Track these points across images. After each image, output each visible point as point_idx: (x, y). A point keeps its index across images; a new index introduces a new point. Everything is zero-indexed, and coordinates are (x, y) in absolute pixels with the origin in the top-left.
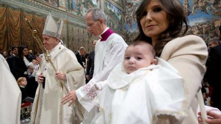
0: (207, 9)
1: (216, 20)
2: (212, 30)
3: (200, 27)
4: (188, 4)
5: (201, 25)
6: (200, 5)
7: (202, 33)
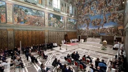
0: (115, 20)
1: (119, 26)
2: (116, 31)
3: (111, 29)
4: (105, 18)
5: (111, 28)
6: (111, 18)
7: (112, 32)
